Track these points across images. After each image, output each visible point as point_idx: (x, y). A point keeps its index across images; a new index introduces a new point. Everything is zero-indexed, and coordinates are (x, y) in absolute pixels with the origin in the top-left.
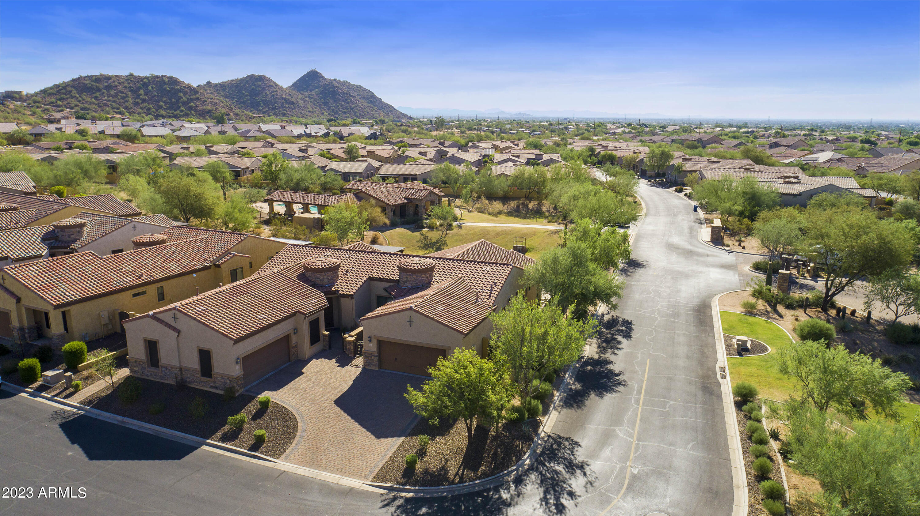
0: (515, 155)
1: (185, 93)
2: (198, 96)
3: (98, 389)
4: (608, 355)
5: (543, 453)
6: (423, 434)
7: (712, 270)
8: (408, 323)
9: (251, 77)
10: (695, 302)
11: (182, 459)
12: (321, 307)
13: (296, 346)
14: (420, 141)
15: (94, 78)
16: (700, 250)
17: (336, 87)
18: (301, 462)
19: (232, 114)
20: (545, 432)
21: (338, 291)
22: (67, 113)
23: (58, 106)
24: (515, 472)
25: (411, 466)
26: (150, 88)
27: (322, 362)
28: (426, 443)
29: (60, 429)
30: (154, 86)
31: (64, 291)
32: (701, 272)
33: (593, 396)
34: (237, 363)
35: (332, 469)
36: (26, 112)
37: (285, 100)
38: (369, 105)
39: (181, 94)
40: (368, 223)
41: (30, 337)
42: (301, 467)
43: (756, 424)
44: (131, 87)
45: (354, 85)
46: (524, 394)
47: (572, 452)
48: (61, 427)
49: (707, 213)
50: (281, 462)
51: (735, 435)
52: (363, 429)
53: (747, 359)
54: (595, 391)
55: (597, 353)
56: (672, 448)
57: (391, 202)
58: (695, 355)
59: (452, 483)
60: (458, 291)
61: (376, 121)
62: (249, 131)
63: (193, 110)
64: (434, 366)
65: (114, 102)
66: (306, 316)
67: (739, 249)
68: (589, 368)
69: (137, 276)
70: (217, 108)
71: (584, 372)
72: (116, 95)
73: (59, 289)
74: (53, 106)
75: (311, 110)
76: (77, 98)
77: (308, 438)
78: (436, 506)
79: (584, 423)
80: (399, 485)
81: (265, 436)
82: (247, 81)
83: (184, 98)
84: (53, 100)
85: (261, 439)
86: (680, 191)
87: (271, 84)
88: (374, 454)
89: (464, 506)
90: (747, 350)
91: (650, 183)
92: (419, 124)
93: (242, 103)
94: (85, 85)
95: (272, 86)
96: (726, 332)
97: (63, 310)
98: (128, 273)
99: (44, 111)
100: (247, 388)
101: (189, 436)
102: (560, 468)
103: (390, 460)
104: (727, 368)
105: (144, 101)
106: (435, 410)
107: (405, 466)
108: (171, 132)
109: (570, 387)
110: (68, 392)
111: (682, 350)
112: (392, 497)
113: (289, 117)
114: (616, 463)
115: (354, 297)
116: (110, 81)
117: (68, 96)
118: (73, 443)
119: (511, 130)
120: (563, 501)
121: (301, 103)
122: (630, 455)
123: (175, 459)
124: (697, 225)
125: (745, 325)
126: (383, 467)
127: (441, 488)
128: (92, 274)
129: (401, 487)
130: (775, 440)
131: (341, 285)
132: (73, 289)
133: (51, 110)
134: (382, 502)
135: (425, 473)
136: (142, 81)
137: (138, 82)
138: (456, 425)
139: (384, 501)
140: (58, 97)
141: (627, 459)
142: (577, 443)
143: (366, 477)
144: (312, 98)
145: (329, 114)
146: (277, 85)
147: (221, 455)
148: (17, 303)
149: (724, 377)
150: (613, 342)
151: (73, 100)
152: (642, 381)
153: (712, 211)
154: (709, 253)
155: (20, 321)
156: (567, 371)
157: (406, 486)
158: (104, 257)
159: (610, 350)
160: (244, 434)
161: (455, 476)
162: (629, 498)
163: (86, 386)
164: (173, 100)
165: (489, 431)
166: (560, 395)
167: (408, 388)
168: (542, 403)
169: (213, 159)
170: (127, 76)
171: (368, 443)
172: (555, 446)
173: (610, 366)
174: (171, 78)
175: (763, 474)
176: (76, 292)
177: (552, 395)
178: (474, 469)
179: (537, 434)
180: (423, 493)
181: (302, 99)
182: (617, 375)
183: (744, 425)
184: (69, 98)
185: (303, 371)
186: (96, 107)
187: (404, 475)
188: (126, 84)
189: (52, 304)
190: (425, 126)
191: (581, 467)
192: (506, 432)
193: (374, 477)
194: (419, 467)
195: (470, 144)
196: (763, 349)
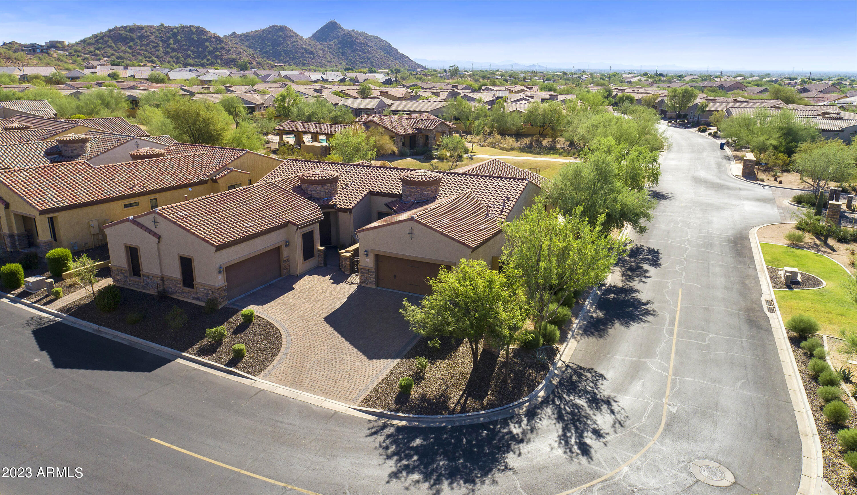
0: (529, 95)
1: (211, 42)
2: (223, 45)
3: (79, 297)
4: (635, 284)
5: (561, 384)
6: (421, 356)
7: (745, 202)
8: (409, 235)
9: (274, 27)
10: (731, 233)
11: (153, 372)
12: (316, 219)
13: (288, 260)
14: (433, 84)
15: (128, 28)
16: (731, 184)
17: (354, 37)
18: (281, 380)
19: (254, 63)
20: (563, 362)
21: (335, 205)
22: (105, 61)
23: (96, 55)
24: (528, 404)
25: (405, 390)
26: (179, 38)
27: (315, 278)
28: (424, 367)
29: (32, 335)
30: (183, 36)
31: (52, 197)
32: (733, 205)
33: (617, 324)
34: (220, 272)
35: (315, 390)
36: (67, 60)
37: (305, 50)
38: (385, 55)
39: (207, 44)
40: (375, 149)
41: (20, 244)
42: (282, 386)
43: (820, 362)
44: (161, 37)
45: (371, 36)
46: (538, 319)
47: (596, 385)
48: (33, 334)
49: (735, 151)
50: (260, 380)
51: (793, 375)
52: (354, 349)
53: (799, 293)
54: (620, 320)
55: (622, 281)
56: (717, 385)
57: (400, 132)
58: (735, 287)
59: (453, 412)
60: (467, 205)
61: (391, 70)
62: (268, 76)
63: (219, 59)
64: (436, 278)
65: (146, 51)
66: (298, 228)
67: (775, 183)
68: (612, 295)
69: (129, 186)
70: (240, 57)
71: (608, 300)
72: (148, 45)
73: (46, 195)
74: (92, 55)
75: (329, 59)
76: (113, 47)
77: (292, 355)
78: (432, 438)
79: (608, 354)
80: (391, 411)
81: (245, 351)
82: (270, 32)
83: (210, 47)
84: (92, 49)
85: (240, 354)
86: (704, 131)
87: (292, 34)
88: (364, 376)
89: (466, 439)
90: (798, 283)
91: (670, 124)
92: (434, 73)
93: (265, 53)
94: (121, 35)
95: (293, 36)
96: (769, 264)
97: (49, 216)
98: (120, 183)
99: (84, 59)
100: (230, 301)
101: (164, 347)
102: (581, 402)
103: (381, 383)
104: (775, 301)
105: (173, 50)
106: (435, 328)
107: (398, 390)
108: (196, 77)
109: (591, 314)
110: (48, 299)
111: (720, 281)
112: (381, 424)
113: (308, 66)
114: (649, 399)
115: (353, 211)
116: (143, 31)
117: (105, 45)
118: (42, 350)
119: (525, 78)
120: (588, 441)
121: (321, 53)
122: (665, 391)
123: (145, 372)
124: (725, 161)
125: (792, 258)
126: (374, 391)
127: (439, 417)
128: (83, 182)
129: (393, 413)
130: (846, 383)
131: (339, 199)
132: (61, 196)
133: (90, 59)
134: (369, 429)
135: (421, 399)
136: (172, 31)
137: (168, 32)
138: (460, 348)
139: (372, 428)
140: (96, 46)
141: (663, 396)
142: (601, 376)
143: (353, 401)
144: (331, 48)
145: (347, 64)
146: (297, 36)
147: (196, 369)
148: (5, 208)
149: (772, 311)
150: (639, 270)
151: (109, 49)
152: (675, 312)
153: (741, 148)
154: (741, 187)
155: (10, 227)
156: (587, 298)
157: (398, 412)
158: (97, 167)
159: (636, 279)
160: (223, 349)
161: (457, 405)
162: (668, 441)
163: (68, 294)
164: (200, 49)
165: (498, 356)
166: (579, 322)
167: (404, 303)
168: (559, 328)
169: (230, 96)
170: (158, 27)
171: (358, 363)
172: (575, 378)
173: (636, 295)
174: (198, 28)
175: (836, 421)
176: (64, 198)
177: (571, 322)
178: (480, 397)
179: (554, 364)
180: (418, 421)
181: (321, 49)
182: (645, 304)
183: (805, 364)
184: (106, 47)
185: (293, 286)
186: (130, 56)
187: (397, 401)
188: (157, 34)
189: (38, 209)
190: (439, 75)
191: (608, 402)
192: (517, 359)
193: (363, 401)
194: (415, 392)
195: (484, 87)
196: (816, 283)
